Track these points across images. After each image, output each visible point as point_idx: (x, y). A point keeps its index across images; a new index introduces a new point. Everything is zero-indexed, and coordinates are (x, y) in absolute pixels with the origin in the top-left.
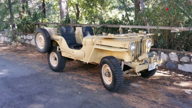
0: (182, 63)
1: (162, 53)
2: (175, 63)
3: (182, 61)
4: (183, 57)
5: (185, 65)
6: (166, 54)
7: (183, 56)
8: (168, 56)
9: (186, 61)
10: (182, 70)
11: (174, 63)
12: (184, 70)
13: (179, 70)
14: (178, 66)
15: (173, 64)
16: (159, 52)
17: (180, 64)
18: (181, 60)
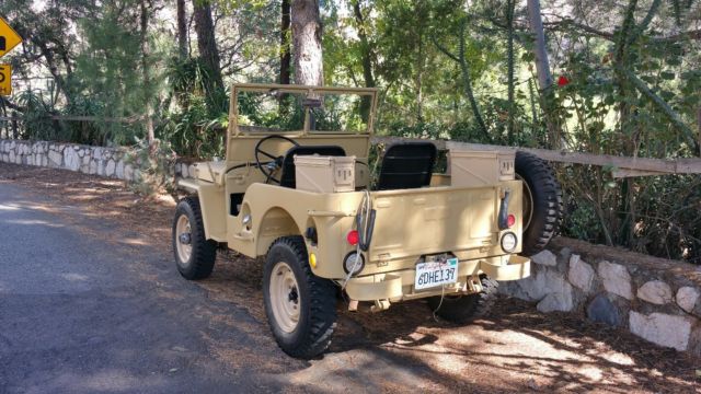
0: (643, 307)
1: (576, 259)
2: (621, 303)
3: (644, 298)
4: (648, 284)
5: (654, 315)
6: (589, 266)
7: (649, 280)
8: (596, 271)
9: (659, 301)
10: (644, 336)
11: (615, 302)
12: (650, 339)
13: (633, 335)
14: (628, 317)
15: (611, 309)
16: (565, 251)
17: (639, 311)
18: (640, 295)
